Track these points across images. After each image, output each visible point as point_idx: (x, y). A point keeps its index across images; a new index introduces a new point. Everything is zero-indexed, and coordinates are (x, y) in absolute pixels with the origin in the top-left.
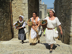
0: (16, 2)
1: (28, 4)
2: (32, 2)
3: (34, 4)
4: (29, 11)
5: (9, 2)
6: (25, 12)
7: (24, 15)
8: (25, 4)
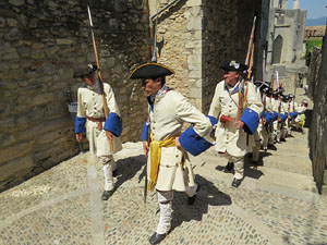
0: (166, 27)
1: (203, 31)
2: (225, 20)
3: (234, 25)
4: (204, 55)
5: (149, 29)
6: (193, 59)
7: (191, 67)
8: (192, 32)
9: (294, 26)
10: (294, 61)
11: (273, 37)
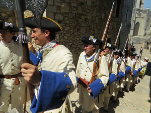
9: (146, 18)
10: (145, 35)
11: (134, 23)
